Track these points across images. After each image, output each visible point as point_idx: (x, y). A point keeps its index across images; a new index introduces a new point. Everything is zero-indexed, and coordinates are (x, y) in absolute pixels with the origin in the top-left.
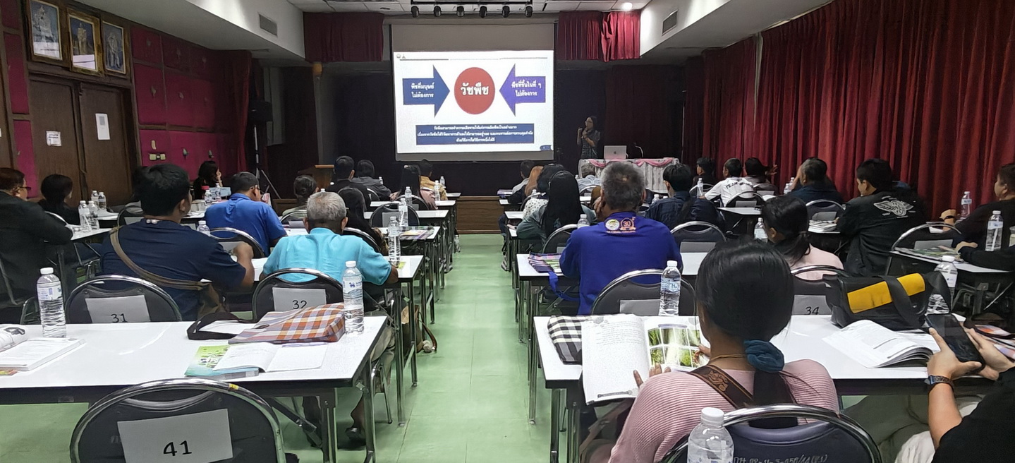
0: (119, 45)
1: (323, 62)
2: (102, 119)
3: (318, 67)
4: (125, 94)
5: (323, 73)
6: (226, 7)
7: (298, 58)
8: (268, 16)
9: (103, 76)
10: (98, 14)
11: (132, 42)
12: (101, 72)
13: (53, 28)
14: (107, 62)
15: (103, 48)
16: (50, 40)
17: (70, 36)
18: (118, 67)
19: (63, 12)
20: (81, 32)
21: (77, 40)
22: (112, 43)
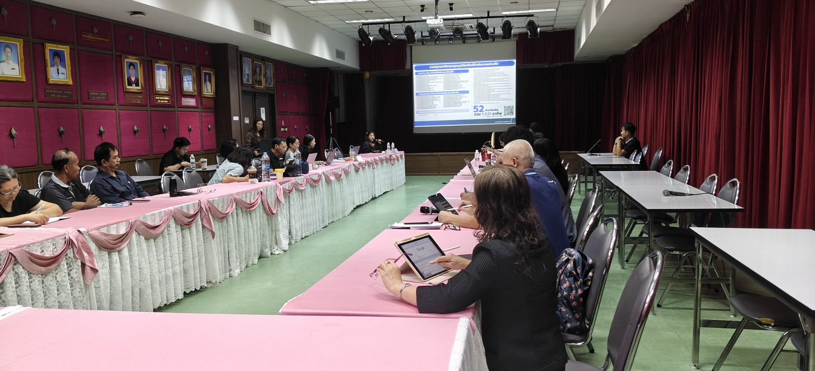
1: (370, 71)
2: (263, 110)
3: (367, 75)
4: (271, 96)
5: (370, 77)
6: (321, 51)
7: (355, 70)
8: (341, 49)
9: (265, 89)
10: (264, 59)
11: (275, 69)
12: (264, 87)
13: (249, 69)
14: (266, 82)
15: (265, 75)
16: (248, 75)
17: (254, 72)
18: (270, 84)
19: (253, 61)
20: (258, 69)
21: (256, 73)
22: (268, 72)
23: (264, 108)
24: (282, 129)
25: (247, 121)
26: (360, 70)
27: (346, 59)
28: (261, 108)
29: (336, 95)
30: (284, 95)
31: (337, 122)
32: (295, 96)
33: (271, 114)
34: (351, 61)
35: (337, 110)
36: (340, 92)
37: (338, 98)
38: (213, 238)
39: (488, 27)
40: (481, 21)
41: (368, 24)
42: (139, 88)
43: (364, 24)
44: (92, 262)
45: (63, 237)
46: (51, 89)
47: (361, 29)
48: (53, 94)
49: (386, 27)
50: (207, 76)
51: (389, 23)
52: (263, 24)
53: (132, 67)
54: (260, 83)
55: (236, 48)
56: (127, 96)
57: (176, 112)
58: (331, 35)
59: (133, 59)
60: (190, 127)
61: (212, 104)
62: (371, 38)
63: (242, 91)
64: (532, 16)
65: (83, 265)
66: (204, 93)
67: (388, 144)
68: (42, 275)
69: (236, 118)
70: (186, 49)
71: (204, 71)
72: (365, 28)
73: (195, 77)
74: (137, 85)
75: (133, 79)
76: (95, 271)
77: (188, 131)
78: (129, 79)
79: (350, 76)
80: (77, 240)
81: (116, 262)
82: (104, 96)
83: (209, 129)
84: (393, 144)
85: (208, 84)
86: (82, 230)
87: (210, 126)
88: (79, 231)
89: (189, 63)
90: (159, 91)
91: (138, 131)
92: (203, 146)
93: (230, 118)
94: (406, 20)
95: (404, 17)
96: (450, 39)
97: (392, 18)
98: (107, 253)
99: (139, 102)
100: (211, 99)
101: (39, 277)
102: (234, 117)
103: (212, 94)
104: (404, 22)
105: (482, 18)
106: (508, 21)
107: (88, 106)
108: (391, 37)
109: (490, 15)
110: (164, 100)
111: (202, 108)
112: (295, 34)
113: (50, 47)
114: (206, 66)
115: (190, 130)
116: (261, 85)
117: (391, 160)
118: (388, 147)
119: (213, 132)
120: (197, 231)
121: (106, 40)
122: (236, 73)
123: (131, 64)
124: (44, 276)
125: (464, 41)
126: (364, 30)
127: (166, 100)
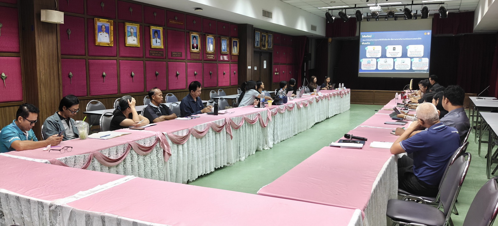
0: (271, 39)
1: (332, 37)
2: (265, 62)
3: (330, 40)
4: (270, 54)
5: (332, 41)
6: (302, 26)
7: (323, 37)
8: (314, 24)
9: (267, 50)
10: (267, 32)
11: (274, 38)
12: (267, 49)
13: (259, 38)
14: (268, 45)
15: (268, 42)
16: (258, 42)
17: (261, 40)
18: (270, 47)
19: (261, 33)
20: (264, 38)
21: (263, 40)
22: (270, 40)
23: (266, 61)
24: (276, 73)
25: (256, 69)
26: (326, 37)
27: (317, 30)
28: (264, 61)
29: (310, 52)
30: (278, 53)
31: (309, 69)
32: (284, 53)
33: (269, 65)
34: (320, 32)
35: (309, 61)
36: (312, 50)
37: (310, 54)
38: (232, 139)
39: (412, 11)
40: (407, 7)
41: (332, 9)
42: (198, 50)
43: (329, 9)
44: (168, 150)
45: (155, 136)
46: (152, 51)
47: (327, 13)
48: (153, 53)
49: (344, 11)
50: (235, 43)
51: (345, 9)
52: (268, 12)
53: (195, 38)
54: (264, 46)
55: (252, 26)
56: (192, 54)
57: (217, 64)
58: (308, 16)
59: (195, 34)
60: (224, 72)
61: (237, 59)
62: (334, 18)
63: (254, 51)
64: (443, 3)
65: (164, 151)
66: (233, 53)
67: (340, 84)
68: (144, 156)
69: (249, 67)
70: (224, 27)
71: (233, 40)
72: (330, 12)
73: (228, 43)
74: (197, 48)
75: (195, 45)
76: (170, 155)
77: (223, 75)
78: (193, 45)
79: (319, 40)
80: (162, 138)
81: (181, 150)
82: (180, 55)
83: (234, 74)
84: (343, 84)
85: (235, 47)
86: (164, 133)
87: (235, 72)
88: (163, 133)
89: (225, 36)
90: (208, 52)
91: (197, 74)
92: (230, 83)
93: (246, 67)
94: (357, 6)
95: (356, 5)
96: (386, 18)
97: (348, 5)
98: (176, 145)
99: (198, 58)
100: (236, 56)
101: (142, 157)
102: (248, 67)
103: (237, 53)
104: (355, 7)
105: (408, 5)
106: (426, 7)
107: (171, 60)
108: (347, 17)
109: (414, 3)
110: (211, 57)
111: (231, 61)
112: (286, 17)
113: (153, 28)
114: (235, 37)
115: (224, 74)
116: (265, 47)
117: (340, 94)
118: (340, 86)
119: (236, 75)
120: (223, 135)
121: (182, 24)
122: (251, 41)
123: (194, 37)
124: (145, 156)
125: (396, 19)
126: (329, 13)
127: (212, 57)
